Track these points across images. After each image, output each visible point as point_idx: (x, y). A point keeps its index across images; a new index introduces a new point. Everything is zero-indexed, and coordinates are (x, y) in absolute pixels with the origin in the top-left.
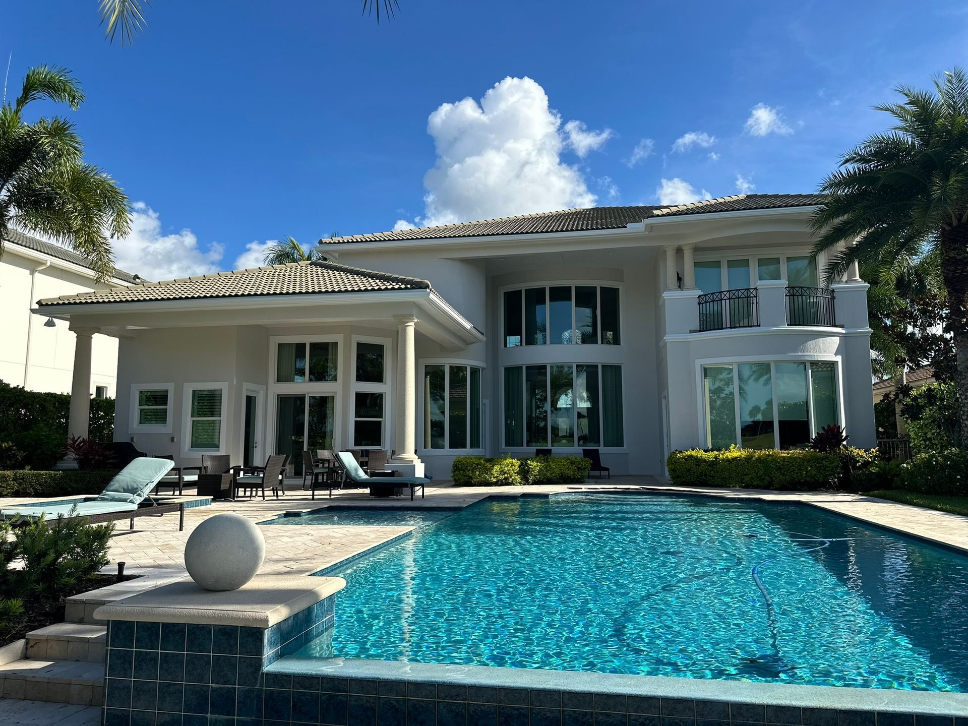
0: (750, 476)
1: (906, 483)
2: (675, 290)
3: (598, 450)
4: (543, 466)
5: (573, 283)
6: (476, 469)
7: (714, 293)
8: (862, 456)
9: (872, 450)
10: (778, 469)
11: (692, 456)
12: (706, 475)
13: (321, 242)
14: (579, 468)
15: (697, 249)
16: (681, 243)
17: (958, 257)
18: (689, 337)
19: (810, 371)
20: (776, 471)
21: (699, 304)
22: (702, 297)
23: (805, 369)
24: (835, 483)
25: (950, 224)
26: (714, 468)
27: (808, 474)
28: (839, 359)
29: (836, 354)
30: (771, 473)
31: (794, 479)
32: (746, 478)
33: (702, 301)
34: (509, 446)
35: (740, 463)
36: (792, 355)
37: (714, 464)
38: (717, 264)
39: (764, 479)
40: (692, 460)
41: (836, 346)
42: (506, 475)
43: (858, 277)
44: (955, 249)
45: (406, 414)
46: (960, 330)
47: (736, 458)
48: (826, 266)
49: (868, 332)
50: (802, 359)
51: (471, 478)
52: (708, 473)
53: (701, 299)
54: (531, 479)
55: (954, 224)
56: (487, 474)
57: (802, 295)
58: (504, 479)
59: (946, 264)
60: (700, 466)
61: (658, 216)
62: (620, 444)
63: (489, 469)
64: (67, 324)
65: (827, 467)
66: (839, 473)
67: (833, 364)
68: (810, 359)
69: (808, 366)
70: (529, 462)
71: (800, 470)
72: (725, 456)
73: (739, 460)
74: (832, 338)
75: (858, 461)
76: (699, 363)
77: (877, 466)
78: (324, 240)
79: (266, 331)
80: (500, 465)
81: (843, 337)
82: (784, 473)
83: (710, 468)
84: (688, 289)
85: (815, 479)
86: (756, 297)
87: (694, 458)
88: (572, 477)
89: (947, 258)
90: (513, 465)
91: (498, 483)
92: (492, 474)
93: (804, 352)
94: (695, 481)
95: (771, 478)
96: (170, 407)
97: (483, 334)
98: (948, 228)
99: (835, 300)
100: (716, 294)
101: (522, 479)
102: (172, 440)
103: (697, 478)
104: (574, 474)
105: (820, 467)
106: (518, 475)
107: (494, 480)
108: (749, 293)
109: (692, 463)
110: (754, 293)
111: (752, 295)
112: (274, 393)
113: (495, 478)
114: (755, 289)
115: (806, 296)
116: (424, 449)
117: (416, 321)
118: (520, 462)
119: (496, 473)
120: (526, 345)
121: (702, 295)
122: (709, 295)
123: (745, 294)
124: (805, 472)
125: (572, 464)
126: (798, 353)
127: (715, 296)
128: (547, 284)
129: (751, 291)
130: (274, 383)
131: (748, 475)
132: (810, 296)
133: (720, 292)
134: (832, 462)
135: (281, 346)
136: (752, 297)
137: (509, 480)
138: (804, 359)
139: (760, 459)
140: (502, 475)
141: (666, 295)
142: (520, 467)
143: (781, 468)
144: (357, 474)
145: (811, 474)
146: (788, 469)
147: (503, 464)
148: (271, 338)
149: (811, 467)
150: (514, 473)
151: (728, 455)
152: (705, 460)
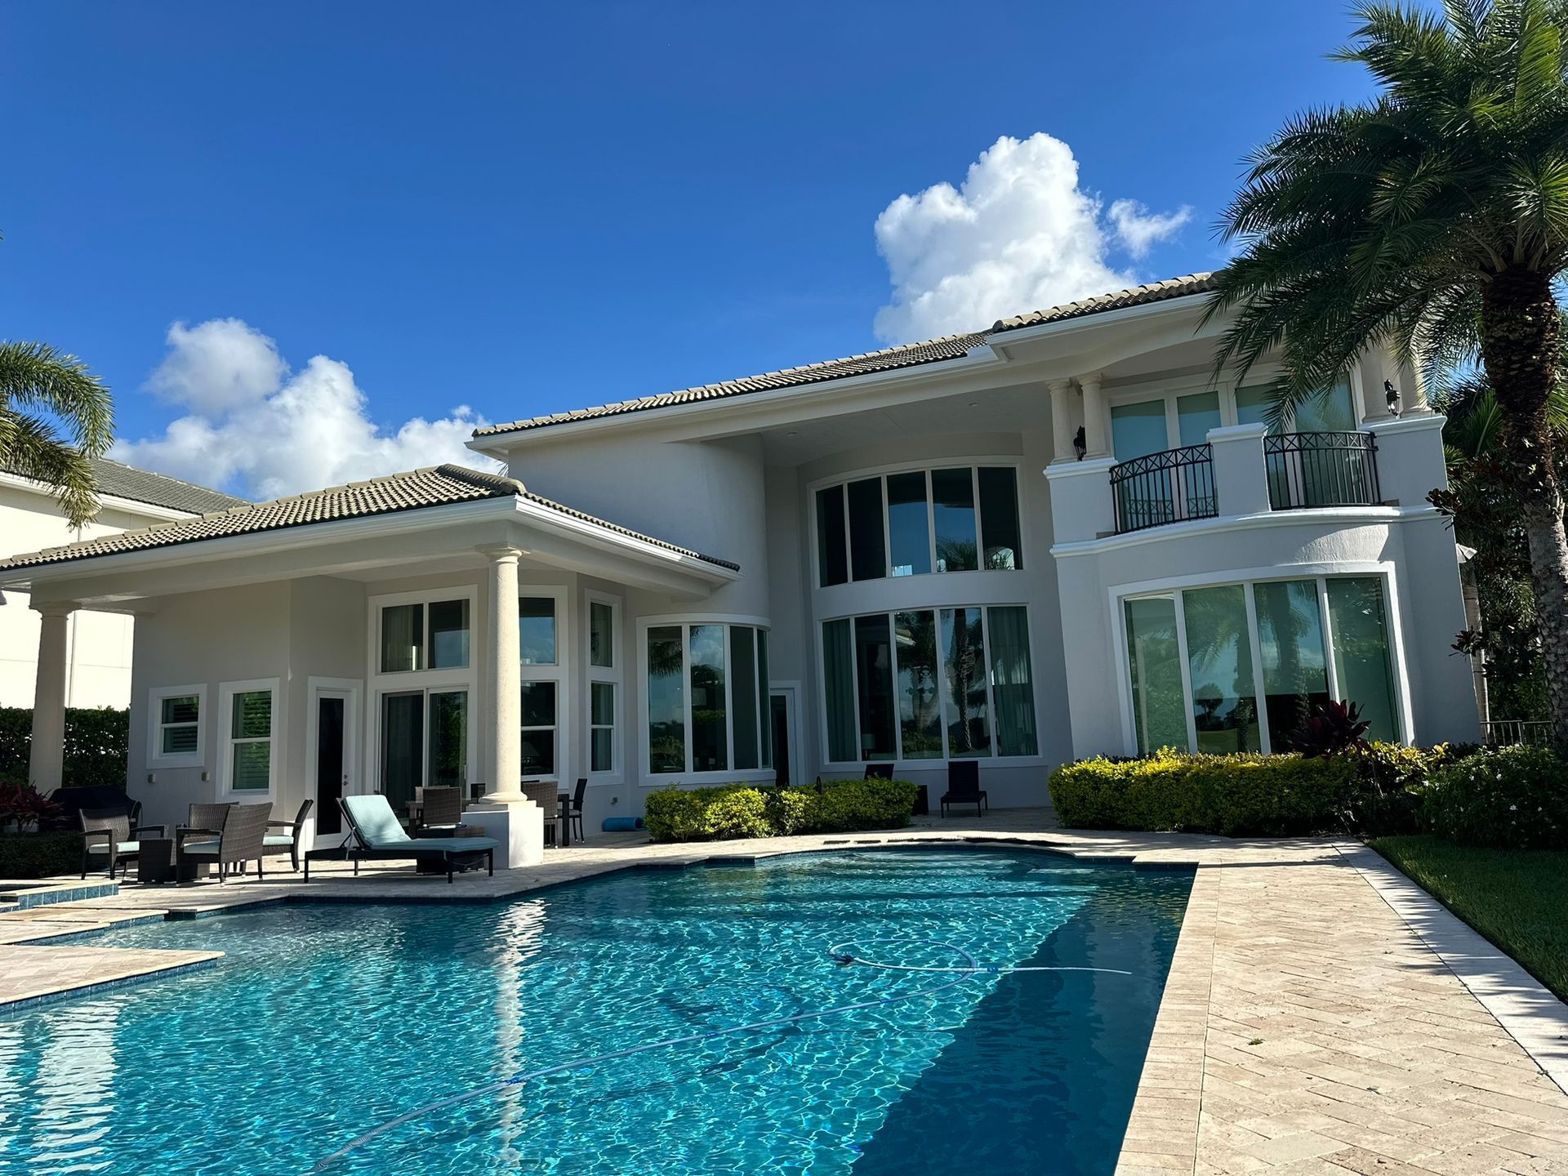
0: (1182, 809)
1: (1433, 821)
2: (1070, 460)
3: (976, 762)
4: (812, 801)
5: (927, 465)
6: (677, 811)
7: (1135, 461)
9: (1435, 747)
10: (1229, 794)
11: (1086, 771)
12: (1111, 808)
13: (474, 434)
15: (1106, 383)
16: (1074, 373)
17: (1512, 337)
18: (1094, 546)
19: (1326, 595)
20: (1225, 797)
21: (1112, 482)
22: (1116, 470)
23: (1315, 593)
25: (1491, 271)
26: (1123, 794)
27: (1283, 803)
28: (1389, 568)
29: (1382, 559)
30: (1215, 802)
31: (1259, 813)
33: (1118, 479)
34: (838, 760)
35: (1165, 783)
37: (1124, 787)
38: (1158, 407)
40: (1085, 778)
41: (1383, 543)
42: (735, 821)
43: (1423, 405)
44: (1501, 321)
47: (1160, 772)
50: (1307, 573)
51: (670, 827)
52: (1114, 805)
53: (1114, 474)
54: (789, 824)
55: (1499, 269)
56: (695, 820)
57: (1301, 449)
58: (731, 828)
59: (1489, 354)
60: (1099, 790)
62: (1029, 748)
63: (701, 810)
64: (27, 597)
65: (1323, 786)
67: (1375, 582)
68: (1322, 571)
69: (1322, 586)
70: (783, 793)
71: (1269, 794)
72: (1144, 769)
73: (1164, 777)
74: (1371, 527)
75: (1399, 773)
76: (1115, 593)
78: (478, 430)
80: (723, 801)
81: (1400, 525)
82: (1238, 802)
83: (1117, 794)
84: (1092, 457)
86: (1210, 460)
87: (1090, 775)
88: (874, 818)
89: (1491, 341)
90: (748, 800)
91: (720, 835)
92: (705, 819)
93: (1309, 559)
94: (1095, 818)
96: (201, 724)
97: (736, 568)
98: (1487, 278)
99: (1377, 453)
100: (1139, 462)
101: (771, 825)
102: (204, 776)
103: (1098, 814)
104: (878, 812)
105: (1312, 786)
106: (763, 818)
107: (711, 830)
108: (1196, 454)
109: (1086, 785)
110: (1206, 453)
111: (1202, 458)
112: (376, 691)
113: (713, 825)
114: (1206, 445)
115: (1310, 450)
116: (649, 775)
117: (519, 552)
118: (765, 794)
119: (713, 816)
120: (854, 580)
121: (1116, 467)
122: (1127, 466)
123: (1189, 455)
124: (1276, 799)
125: (873, 793)
126: (1297, 561)
127: (1136, 466)
128: (883, 471)
129: (1201, 449)
130: (376, 674)
131: (1180, 806)
132: (1318, 450)
133: (1145, 458)
134: (1336, 777)
135: (387, 612)
136: (1202, 461)
137: (745, 829)
138: (1311, 572)
139: (1198, 774)
140: (728, 821)
141: (1050, 472)
142: (767, 804)
143: (1234, 793)
144: (379, 836)
145: (1289, 803)
146: (1247, 794)
147: (729, 801)
148: (370, 599)
149: (1291, 787)
150: (754, 815)
151: (1151, 767)
152: (1107, 779)
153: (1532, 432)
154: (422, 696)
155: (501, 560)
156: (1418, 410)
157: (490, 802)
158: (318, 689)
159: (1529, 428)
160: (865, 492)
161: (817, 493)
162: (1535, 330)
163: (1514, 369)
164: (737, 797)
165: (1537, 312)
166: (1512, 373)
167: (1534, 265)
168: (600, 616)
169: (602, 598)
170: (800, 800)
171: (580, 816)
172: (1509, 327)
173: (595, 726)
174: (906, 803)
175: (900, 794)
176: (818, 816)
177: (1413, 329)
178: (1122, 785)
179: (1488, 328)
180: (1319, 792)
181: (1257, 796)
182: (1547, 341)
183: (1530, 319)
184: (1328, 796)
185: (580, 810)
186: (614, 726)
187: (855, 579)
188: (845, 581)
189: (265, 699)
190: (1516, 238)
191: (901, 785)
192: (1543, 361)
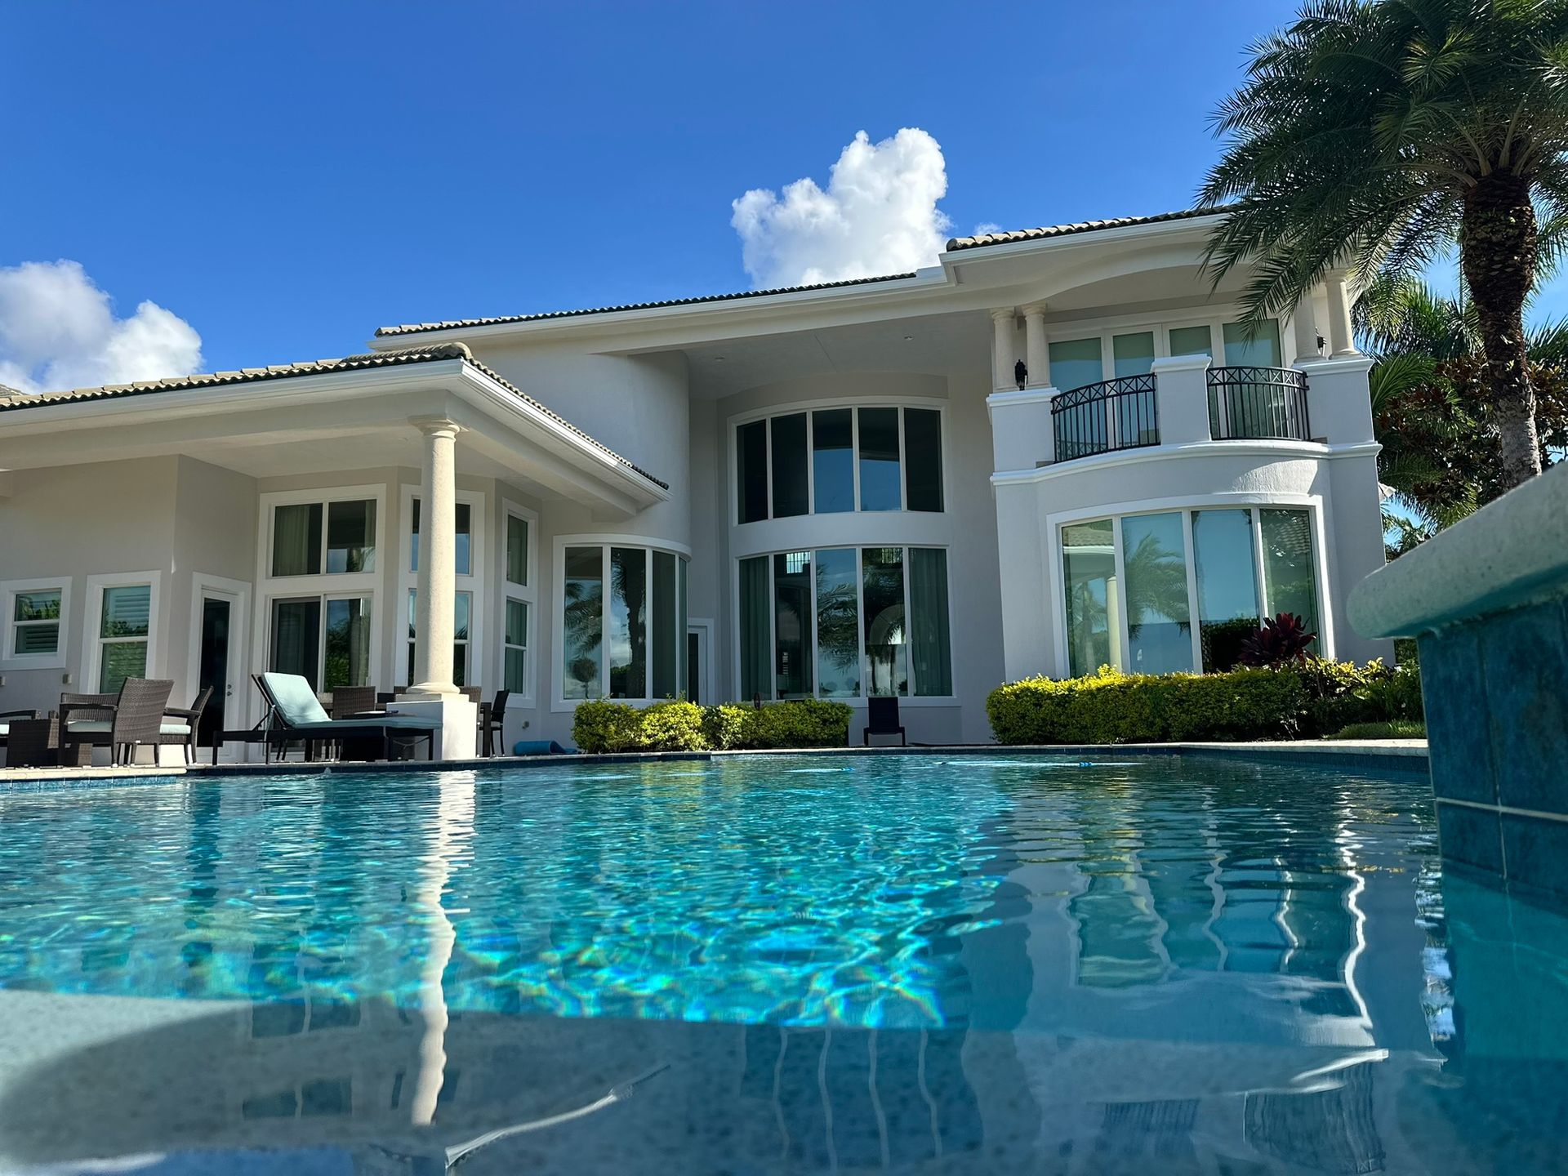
0: (1128, 720)
1: (1403, 706)
2: (1011, 389)
3: (896, 699)
4: (750, 716)
5: (854, 403)
6: (613, 720)
7: (1078, 390)
8: (1348, 675)
9: (1369, 663)
11: (1028, 689)
12: (1052, 723)
13: (379, 334)
14: (825, 721)
15: (1050, 316)
16: (1019, 303)
17: (1494, 239)
18: (1034, 475)
19: (1259, 524)
20: (1175, 705)
21: (1053, 412)
22: (1058, 400)
23: (1250, 522)
24: (1291, 726)
25: (1476, 175)
26: (1066, 709)
27: (1235, 709)
28: (1317, 501)
29: (1311, 492)
30: (1164, 710)
31: (1208, 719)
32: (1123, 724)
33: (1059, 407)
35: (1110, 696)
36: (1221, 496)
37: (1066, 702)
38: (1093, 345)
39: (1153, 724)
40: (1027, 696)
41: (1311, 478)
42: (672, 733)
43: (1352, 349)
44: (1484, 223)
45: (432, 606)
46: (1505, 386)
47: (1104, 687)
48: (1246, 289)
49: (1374, 450)
50: (1243, 502)
51: (603, 738)
52: (1055, 720)
53: (1056, 403)
54: (726, 739)
55: (1484, 173)
56: (631, 730)
57: (1241, 383)
58: (667, 740)
59: (1471, 255)
60: (1041, 706)
61: (965, 246)
62: (944, 689)
63: (637, 719)
65: (1272, 694)
66: (1300, 708)
67: (1303, 514)
68: (1257, 501)
69: (1256, 515)
70: (721, 708)
72: (1086, 685)
73: (1111, 690)
74: (1302, 461)
75: (1339, 685)
76: (1053, 520)
77: (1370, 688)
78: (384, 330)
79: (256, 486)
80: (660, 712)
81: (1327, 461)
82: (1188, 710)
83: (1060, 710)
84: (1034, 387)
85: (1249, 720)
86: (1153, 390)
87: (1031, 692)
88: (810, 737)
89: (1473, 243)
90: (686, 713)
92: (642, 730)
93: (1245, 490)
94: (1034, 735)
95: (1166, 720)
96: (63, 622)
97: (665, 487)
98: (1472, 182)
99: (1308, 392)
100: (1082, 391)
101: (707, 740)
102: (65, 679)
103: (1037, 731)
104: (815, 731)
105: (1259, 695)
106: (699, 731)
107: (647, 741)
108: (1140, 384)
109: (1027, 702)
110: (1150, 383)
111: (1145, 388)
112: (266, 597)
113: (649, 737)
114: (1149, 375)
115: (1249, 384)
116: (562, 701)
117: (457, 427)
118: (703, 708)
119: (649, 727)
120: (774, 517)
121: (1058, 397)
122: (1070, 395)
123: (1133, 385)
124: (1227, 706)
125: (810, 712)
126: (1234, 490)
127: (1079, 396)
128: (809, 406)
129: (1145, 379)
130: (267, 578)
131: (1125, 718)
132: (1256, 384)
133: (1089, 387)
134: (1284, 686)
135: (281, 512)
136: (1146, 391)
137: (681, 742)
138: (1247, 502)
139: (1146, 685)
140: (664, 732)
141: (992, 400)
142: (703, 718)
143: (1184, 701)
144: (302, 716)
145: (1240, 709)
146: (1197, 702)
147: (666, 712)
148: (263, 496)
149: (1241, 695)
150: (690, 729)
151: (1093, 683)
152: (1050, 694)
153: (1510, 331)
154: (319, 602)
155: (438, 434)
156: (1347, 353)
157: (421, 691)
158: (204, 588)
159: (1508, 326)
160: (789, 427)
161: (738, 427)
162: (1517, 232)
163: (1496, 270)
164: (674, 709)
165: (1520, 215)
166: (1493, 273)
167: (1517, 171)
168: (517, 531)
169: (521, 512)
170: (738, 715)
171: (501, 729)
172: (1493, 228)
173: (509, 645)
174: (842, 724)
175: (836, 714)
176: (755, 733)
177: (1372, 252)
178: (1064, 701)
179: (1471, 230)
180: (1268, 700)
181: (1207, 703)
182: (1527, 244)
183: (1514, 220)
184: (1275, 703)
185: (501, 722)
186: (527, 648)
187: (776, 516)
188: (765, 517)
189: (141, 596)
190: (1504, 141)
191: (837, 706)
192: (1523, 262)
